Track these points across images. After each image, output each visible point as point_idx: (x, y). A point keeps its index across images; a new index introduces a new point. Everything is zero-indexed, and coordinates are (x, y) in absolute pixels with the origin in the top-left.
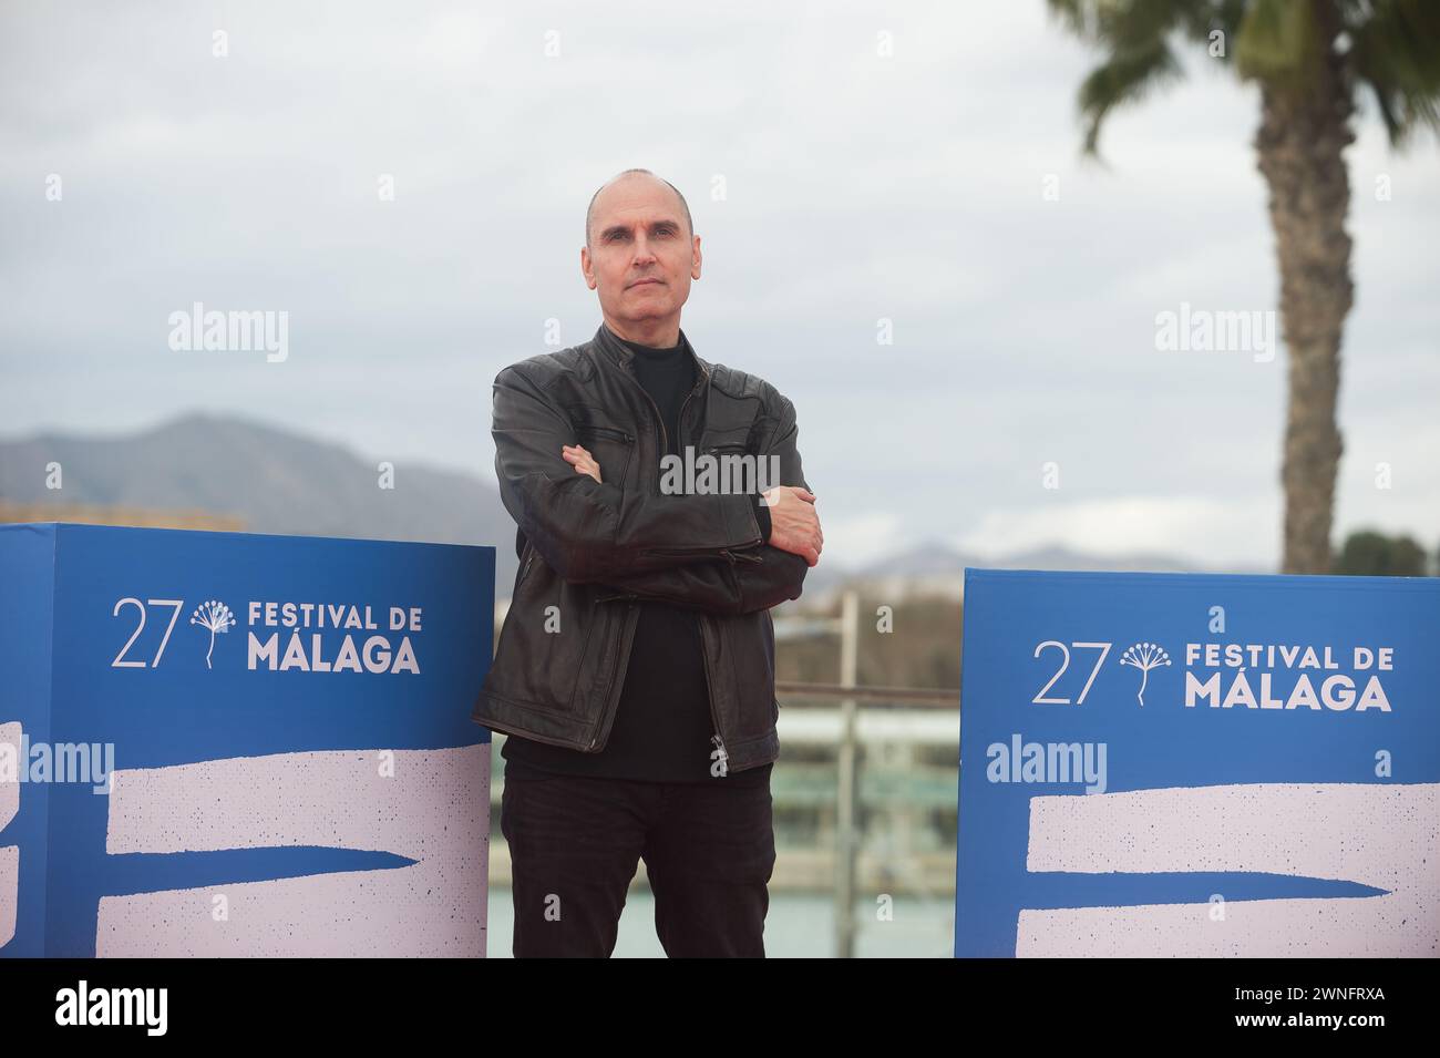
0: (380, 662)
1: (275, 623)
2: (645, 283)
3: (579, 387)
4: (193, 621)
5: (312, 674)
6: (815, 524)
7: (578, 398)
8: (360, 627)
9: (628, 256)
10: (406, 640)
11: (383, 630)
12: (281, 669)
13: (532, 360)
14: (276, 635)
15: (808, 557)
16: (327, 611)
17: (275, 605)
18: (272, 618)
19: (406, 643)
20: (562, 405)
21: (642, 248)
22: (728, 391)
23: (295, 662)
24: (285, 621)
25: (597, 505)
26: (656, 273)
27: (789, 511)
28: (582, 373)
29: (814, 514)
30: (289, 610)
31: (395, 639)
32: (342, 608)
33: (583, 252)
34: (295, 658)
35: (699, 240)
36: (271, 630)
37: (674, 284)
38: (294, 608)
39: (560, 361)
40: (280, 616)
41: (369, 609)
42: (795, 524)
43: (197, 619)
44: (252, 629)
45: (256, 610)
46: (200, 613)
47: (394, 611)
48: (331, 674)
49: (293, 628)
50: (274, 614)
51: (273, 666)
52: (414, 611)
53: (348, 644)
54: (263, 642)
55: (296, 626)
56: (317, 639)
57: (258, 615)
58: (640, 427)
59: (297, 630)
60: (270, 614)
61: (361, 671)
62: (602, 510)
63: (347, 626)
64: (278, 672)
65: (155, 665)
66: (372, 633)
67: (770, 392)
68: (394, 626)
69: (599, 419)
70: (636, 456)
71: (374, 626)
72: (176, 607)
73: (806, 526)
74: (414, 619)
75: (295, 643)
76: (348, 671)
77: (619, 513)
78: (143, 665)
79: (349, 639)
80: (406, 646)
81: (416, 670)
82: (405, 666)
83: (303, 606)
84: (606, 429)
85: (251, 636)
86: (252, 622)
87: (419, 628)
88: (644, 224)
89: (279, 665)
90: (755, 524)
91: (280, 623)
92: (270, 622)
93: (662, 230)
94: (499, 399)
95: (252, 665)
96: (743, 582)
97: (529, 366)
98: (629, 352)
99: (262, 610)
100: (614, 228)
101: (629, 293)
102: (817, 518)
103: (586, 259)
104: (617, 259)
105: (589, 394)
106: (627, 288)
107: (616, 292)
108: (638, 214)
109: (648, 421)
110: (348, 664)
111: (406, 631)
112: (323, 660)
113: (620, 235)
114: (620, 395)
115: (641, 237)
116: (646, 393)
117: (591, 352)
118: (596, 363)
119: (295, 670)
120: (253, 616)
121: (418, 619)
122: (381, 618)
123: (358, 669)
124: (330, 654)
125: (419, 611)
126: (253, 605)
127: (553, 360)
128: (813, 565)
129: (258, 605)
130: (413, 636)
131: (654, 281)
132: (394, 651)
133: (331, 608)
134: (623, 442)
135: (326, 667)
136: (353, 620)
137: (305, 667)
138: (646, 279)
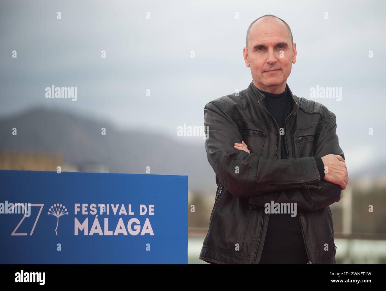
0: (136, 230)
1: (86, 213)
2: (272, 71)
3: (241, 112)
4: (49, 213)
5: (104, 237)
6: (346, 171)
7: (241, 116)
8: (126, 214)
9: (265, 58)
10: (147, 220)
11: (137, 215)
12: (90, 234)
13: (221, 99)
14: (87, 219)
15: (342, 185)
16: (110, 207)
17: (87, 205)
18: (85, 211)
19: (147, 221)
20: (234, 120)
21: (271, 55)
22: (306, 111)
23: (96, 231)
24: (91, 212)
25: (248, 165)
26: (278, 66)
27: (333, 165)
28: (243, 105)
29: (345, 167)
30: (93, 207)
31: (142, 220)
32: (118, 206)
33: (244, 50)
34: (96, 229)
35: (296, 45)
36: (85, 217)
37: (285, 69)
38: (95, 206)
39: (233, 100)
40: (89, 210)
41: (130, 206)
42: (337, 171)
43: (50, 212)
44: (76, 216)
45: (78, 207)
46: (52, 210)
47: (142, 206)
48: (113, 236)
49: (95, 215)
50: (86, 209)
51: (86, 233)
52: (151, 206)
53: (121, 222)
54: (81, 222)
55: (97, 214)
56: (106, 220)
57: (79, 210)
58: (269, 129)
59: (97, 216)
60: (84, 209)
61: (127, 234)
62: (250, 167)
63: (120, 214)
64: (89, 236)
65: (31, 234)
66: (132, 217)
67: (324, 109)
68: (141, 213)
69: (250, 126)
70: (267, 142)
71: (132, 214)
72: (40, 207)
73: (341, 172)
74: (151, 210)
75: (96, 222)
76: (121, 235)
77: (257, 168)
78: (26, 234)
79: (121, 219)
80: (147, 222)
81: (152, 234)
82: (147, 232)
83: (99, 205)
84: (254, 130)
85: (76, 219)
86: (76, 213)
87: (153, 214)
88: (273, 44)
89: (89, 233)
90: (317, 172)
91: (89, 213)
92: (84, 213)
93: (280, 46)
94: (207, 116)
95: (76, 233)
96: (313, 198)
97: (220, 102)
98: (263, 95)
99: (81, 208)
100: (259, 45)
101: (265, 74)
102: (346, 169)
103: (245, 53)
104: (260, 59)
105: (246, 115)
106: (264, 72)
107: (259, 73)
108: (270, 40)
109: (272, 125)
110: (121, 231)
111: (147, 215)
112: (109, 229)
113: (261, 48)
114: (260, 115)
115: (271, 50)
116: (270, 114)
117: (247, 95)
118: (249, 100)
119: (96, 235)
120: (77, 210)
121: (153, 210)
122: (136, 210)
123: (125, 234)
124: (112, 227)
125: (153, 206)
126: (76, 205)
127: (230, 99)
128: (344, 189)
129: (79, 205)
130: (151, 218)
131: (276, 70)
132: (142, 225)
133: (112, 205)
134: (262, 135)
135: (110, 233)
136: (123, 211)
137: (101, 233)
138: (272, 69)
